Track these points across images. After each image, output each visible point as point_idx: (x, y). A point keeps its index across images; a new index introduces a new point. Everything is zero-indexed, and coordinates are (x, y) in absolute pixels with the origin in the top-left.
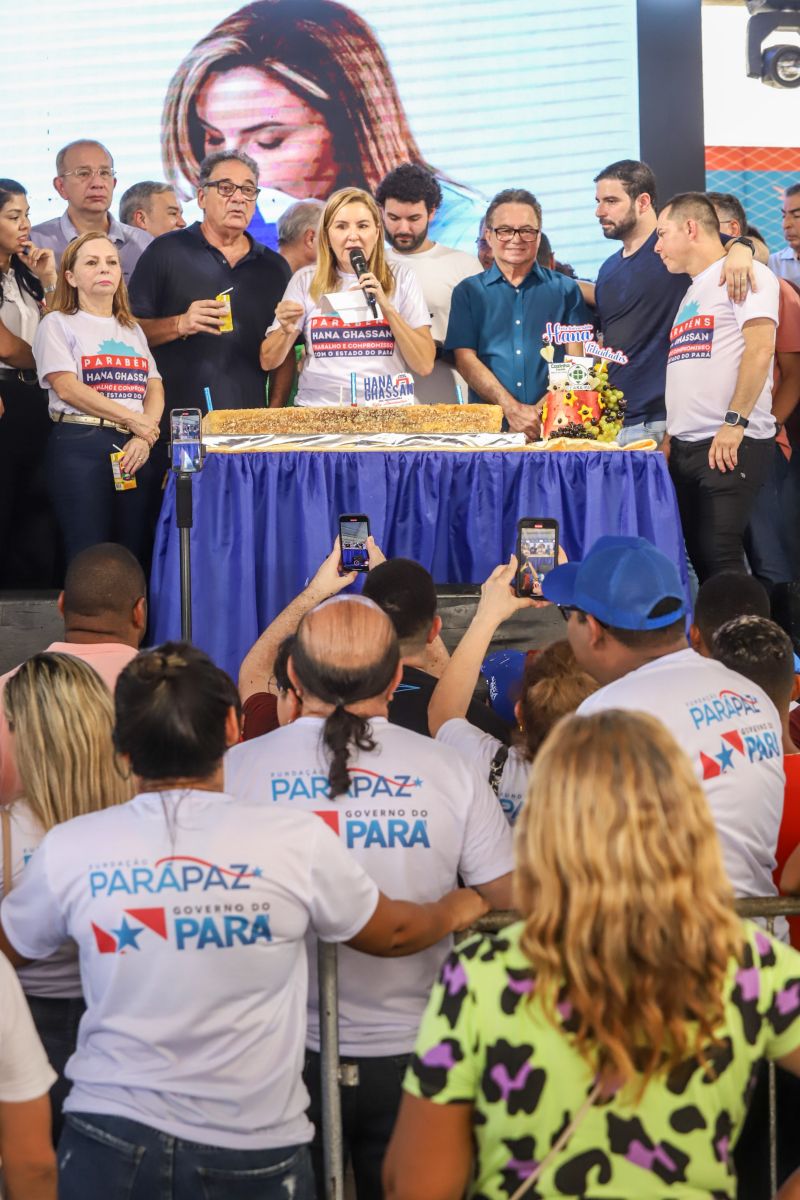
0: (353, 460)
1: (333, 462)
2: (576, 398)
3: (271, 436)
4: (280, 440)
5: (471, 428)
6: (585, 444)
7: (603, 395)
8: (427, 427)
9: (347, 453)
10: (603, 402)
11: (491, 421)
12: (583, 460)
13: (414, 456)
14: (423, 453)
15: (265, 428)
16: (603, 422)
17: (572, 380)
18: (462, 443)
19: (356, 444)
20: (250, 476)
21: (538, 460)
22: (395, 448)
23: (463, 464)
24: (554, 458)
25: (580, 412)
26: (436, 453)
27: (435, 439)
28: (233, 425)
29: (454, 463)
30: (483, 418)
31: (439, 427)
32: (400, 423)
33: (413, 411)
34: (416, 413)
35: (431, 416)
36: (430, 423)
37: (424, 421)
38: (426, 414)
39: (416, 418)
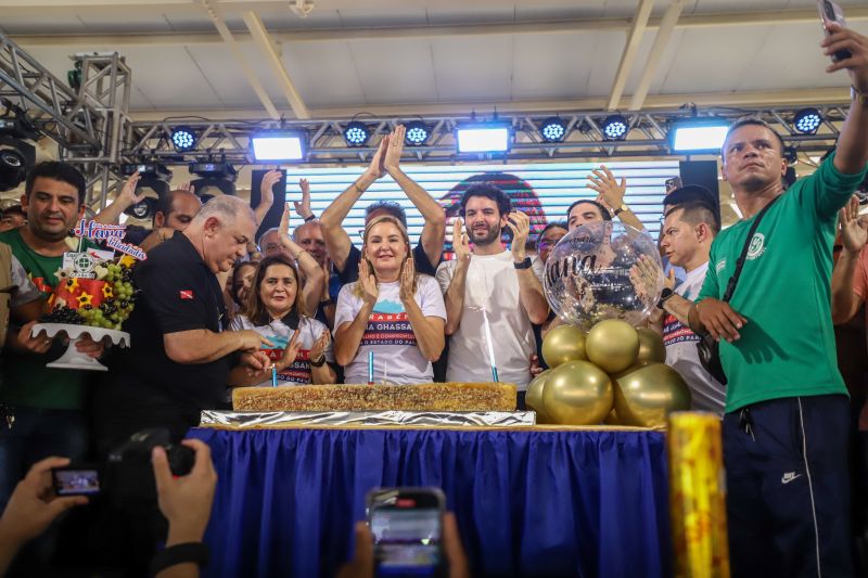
0: (354, 437)
1: (333, 439)
3: (281, 413)
4: (288, 418)
5: (482, 405)
8: (437, 405)
9: (349, 431)
11: (503, 399)
12: (594, 441)
13: (415, 435)
14: (426, 431)
15: (280, 405)
18: (470, 421)
19: (364, 421)
20: (248, 454)
21: (545, 440)
22: (402, 426)
23: (467, 444)
24: (563, 438)
26: (438, 432)
27: (443, 417)
28: (249, 402)
29: (458, 442)
30: (495, 396)
31: (450, 404)
32: (412, 401)
33: (425, 389)
34: (427, 391)
35: (442, 394)
36: (441, 400)
37: (435, 398)
38: (437, 392)
39: (427, 395)
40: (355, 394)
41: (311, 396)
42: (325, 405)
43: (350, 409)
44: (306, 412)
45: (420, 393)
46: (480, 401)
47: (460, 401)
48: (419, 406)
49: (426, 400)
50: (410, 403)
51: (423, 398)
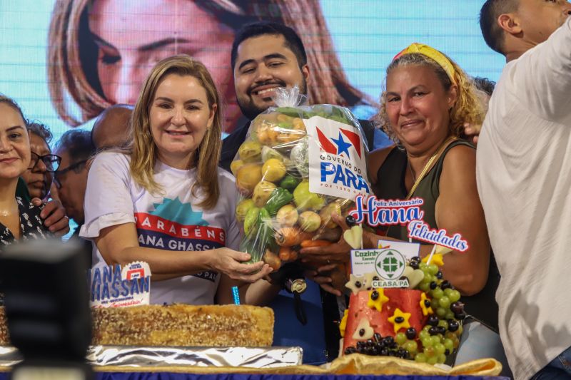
2: (386, 299)
5: (223, 339)
6: (390, 364)
7: (429, 295)
8: (155, 337)
10: (427, 305)
11: (254, 330)
16: (425, 335)
17: (383, 273)
18: (205, 361)
25: (392, 319)
27: (165, 354)
30: (242, 325)
31: (174, 337)
32: (116, 331)
33: (136, 314)
34: (140, 316)
35: (163, 321)
36: (161, 331)
37: (152, 328)
38: (155, 318)
39: (140, 323)
45: (129, 320)
46: (219, 332)
47: (190, 332)
48: (127, 339)
49: (138, 330)
50: (114, 334)
51: (133, 328)
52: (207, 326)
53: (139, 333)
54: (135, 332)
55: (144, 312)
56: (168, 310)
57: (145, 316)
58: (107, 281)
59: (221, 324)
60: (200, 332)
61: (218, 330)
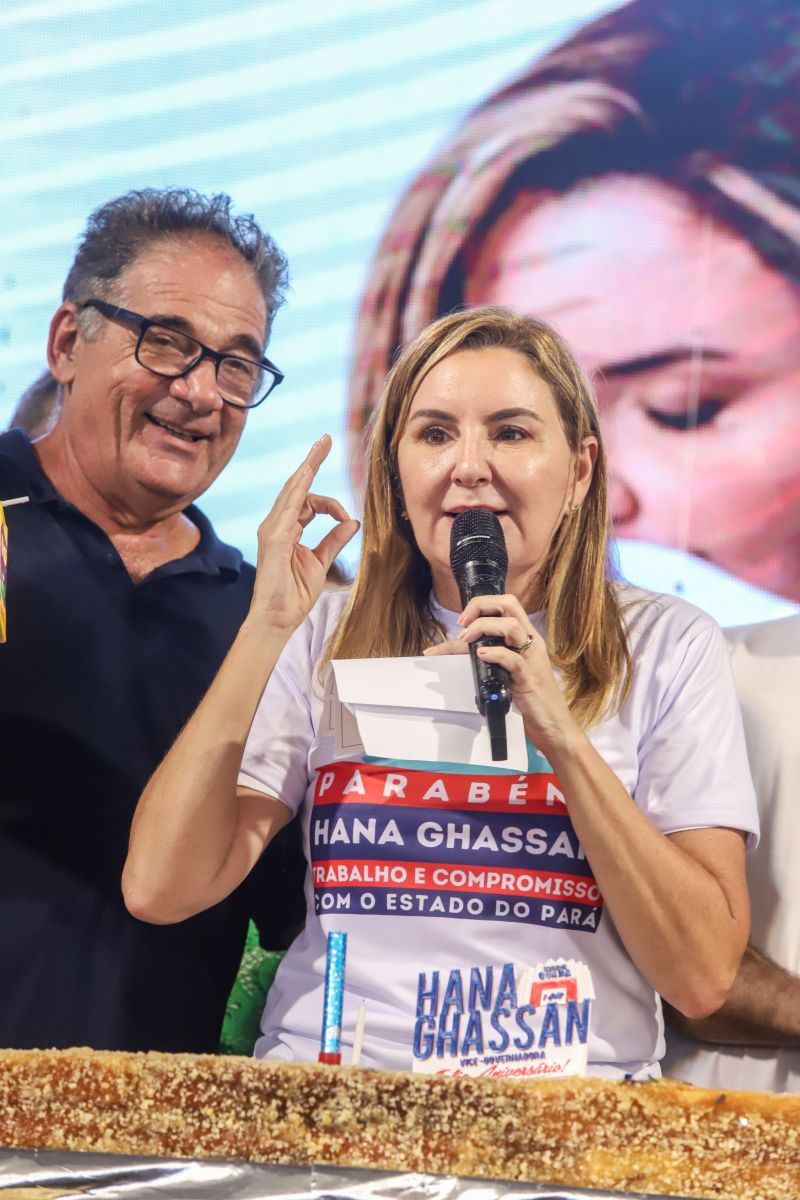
8: (597, 1165)
31: (649, 1170)
32: (495, 1142)
33: (550, 1098)
34: (559, 1106)
35: (621, 1124)
36: (613, 1150)
37: (590, 1139)
38: (599, 1114)
39: (559, 1126)
40: (268, 1096)
41: (88, 1092)
42: (142, 1133)
43: (242, 1158)
44: (67, 1157)
45: (531, 1113)
46: (770, 1166)
47: (691, 1158)
48: (524, 1166)
49: (552, 1143)
50: (490, 1149)
51: (540, 1137)
52: (738, 1147)
53: (556, 1150)
54: (544, 1148)
55: (570, 1096)
56: (635, 1095)
57: (572, 1105)
58: (479, 1007)
59: (774, 1143)
60: (716, 1160)
61: (766, 1159)
